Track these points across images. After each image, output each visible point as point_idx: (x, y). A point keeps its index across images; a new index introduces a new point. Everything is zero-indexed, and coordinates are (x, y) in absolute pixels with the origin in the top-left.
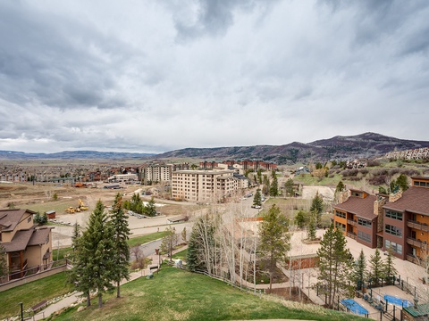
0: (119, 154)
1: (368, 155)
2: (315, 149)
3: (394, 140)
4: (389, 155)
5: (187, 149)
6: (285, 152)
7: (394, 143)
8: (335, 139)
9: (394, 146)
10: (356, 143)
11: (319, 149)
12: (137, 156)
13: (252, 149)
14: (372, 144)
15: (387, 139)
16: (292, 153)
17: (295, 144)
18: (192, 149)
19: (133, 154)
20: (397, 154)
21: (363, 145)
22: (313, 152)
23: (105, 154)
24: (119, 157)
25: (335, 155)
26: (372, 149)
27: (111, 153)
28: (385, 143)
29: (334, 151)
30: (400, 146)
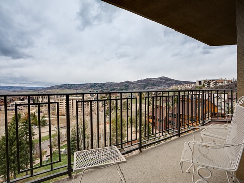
0: (18, 88)
1: (162, 88)
2: (137, 85)
3: (174, 80)
4: (171, 88)
5: (65, 85)
6: (122, 86)
7: (174, 82)
8: (147, 80)
9: (174, 83)
10: (157, 82)
11: (139, 85)
12: (31, 89)
13: (104, 84)
14: (165, 82)
15: (171, 80)
16: (126, 87)
17: (127, 82)
18: (69, 85)
19: (28, 88)
20: (175, 87)
21: (160, 83)
22: (136, 86)
23: (6, 87)
24: (17, 90)
25: (147, 88)
26: (164, 85)
27: (11, 87)
28: (170, 82)
29: (146, 86)
30: (176, 83)
